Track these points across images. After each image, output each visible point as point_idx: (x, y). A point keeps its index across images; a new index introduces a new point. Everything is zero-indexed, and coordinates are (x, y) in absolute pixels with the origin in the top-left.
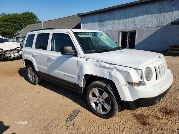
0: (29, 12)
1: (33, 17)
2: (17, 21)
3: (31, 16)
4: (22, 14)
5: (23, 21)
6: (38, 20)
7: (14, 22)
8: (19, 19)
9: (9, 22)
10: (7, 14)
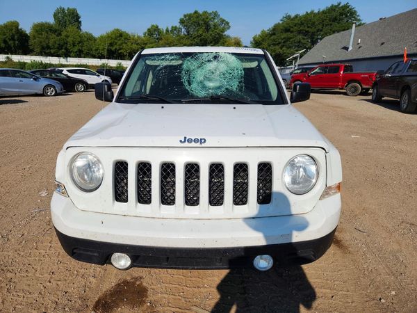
0: (339, 4)
1: (347, 16)
2: (307, 29)
3: (341, 14)
4: (324, 12)
5: (320, 27)
6: (359, 20)
7: (300, 32)
8: (314, 23)
9: (292, 32)
10: (293, 15)
